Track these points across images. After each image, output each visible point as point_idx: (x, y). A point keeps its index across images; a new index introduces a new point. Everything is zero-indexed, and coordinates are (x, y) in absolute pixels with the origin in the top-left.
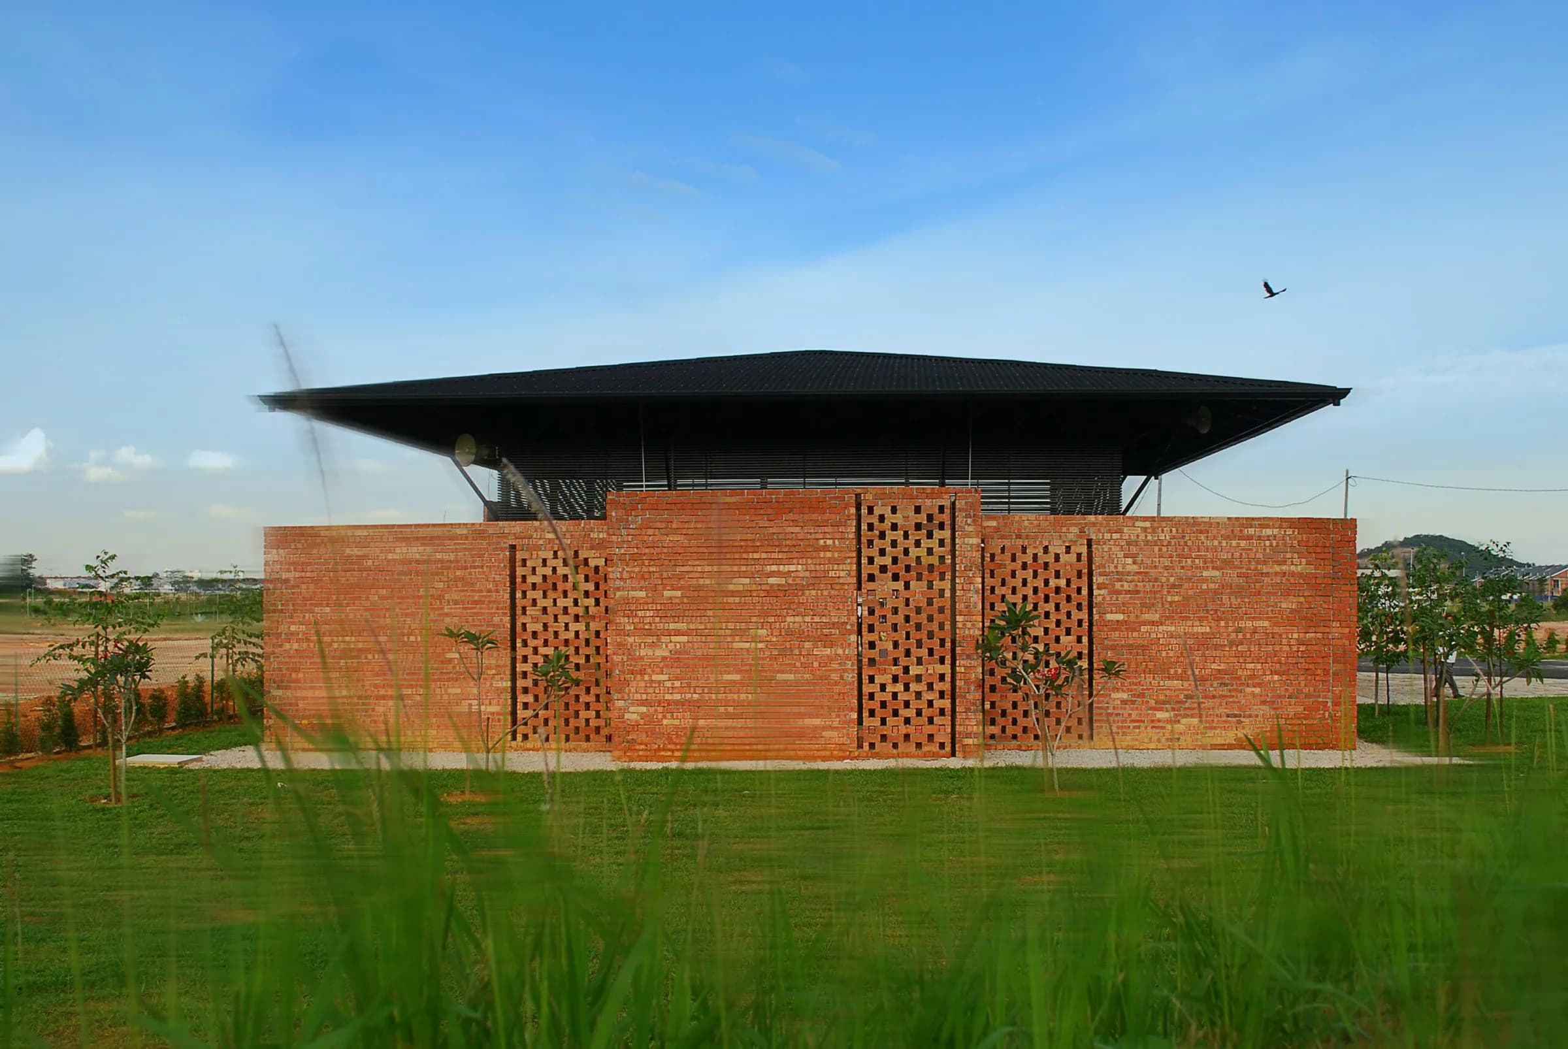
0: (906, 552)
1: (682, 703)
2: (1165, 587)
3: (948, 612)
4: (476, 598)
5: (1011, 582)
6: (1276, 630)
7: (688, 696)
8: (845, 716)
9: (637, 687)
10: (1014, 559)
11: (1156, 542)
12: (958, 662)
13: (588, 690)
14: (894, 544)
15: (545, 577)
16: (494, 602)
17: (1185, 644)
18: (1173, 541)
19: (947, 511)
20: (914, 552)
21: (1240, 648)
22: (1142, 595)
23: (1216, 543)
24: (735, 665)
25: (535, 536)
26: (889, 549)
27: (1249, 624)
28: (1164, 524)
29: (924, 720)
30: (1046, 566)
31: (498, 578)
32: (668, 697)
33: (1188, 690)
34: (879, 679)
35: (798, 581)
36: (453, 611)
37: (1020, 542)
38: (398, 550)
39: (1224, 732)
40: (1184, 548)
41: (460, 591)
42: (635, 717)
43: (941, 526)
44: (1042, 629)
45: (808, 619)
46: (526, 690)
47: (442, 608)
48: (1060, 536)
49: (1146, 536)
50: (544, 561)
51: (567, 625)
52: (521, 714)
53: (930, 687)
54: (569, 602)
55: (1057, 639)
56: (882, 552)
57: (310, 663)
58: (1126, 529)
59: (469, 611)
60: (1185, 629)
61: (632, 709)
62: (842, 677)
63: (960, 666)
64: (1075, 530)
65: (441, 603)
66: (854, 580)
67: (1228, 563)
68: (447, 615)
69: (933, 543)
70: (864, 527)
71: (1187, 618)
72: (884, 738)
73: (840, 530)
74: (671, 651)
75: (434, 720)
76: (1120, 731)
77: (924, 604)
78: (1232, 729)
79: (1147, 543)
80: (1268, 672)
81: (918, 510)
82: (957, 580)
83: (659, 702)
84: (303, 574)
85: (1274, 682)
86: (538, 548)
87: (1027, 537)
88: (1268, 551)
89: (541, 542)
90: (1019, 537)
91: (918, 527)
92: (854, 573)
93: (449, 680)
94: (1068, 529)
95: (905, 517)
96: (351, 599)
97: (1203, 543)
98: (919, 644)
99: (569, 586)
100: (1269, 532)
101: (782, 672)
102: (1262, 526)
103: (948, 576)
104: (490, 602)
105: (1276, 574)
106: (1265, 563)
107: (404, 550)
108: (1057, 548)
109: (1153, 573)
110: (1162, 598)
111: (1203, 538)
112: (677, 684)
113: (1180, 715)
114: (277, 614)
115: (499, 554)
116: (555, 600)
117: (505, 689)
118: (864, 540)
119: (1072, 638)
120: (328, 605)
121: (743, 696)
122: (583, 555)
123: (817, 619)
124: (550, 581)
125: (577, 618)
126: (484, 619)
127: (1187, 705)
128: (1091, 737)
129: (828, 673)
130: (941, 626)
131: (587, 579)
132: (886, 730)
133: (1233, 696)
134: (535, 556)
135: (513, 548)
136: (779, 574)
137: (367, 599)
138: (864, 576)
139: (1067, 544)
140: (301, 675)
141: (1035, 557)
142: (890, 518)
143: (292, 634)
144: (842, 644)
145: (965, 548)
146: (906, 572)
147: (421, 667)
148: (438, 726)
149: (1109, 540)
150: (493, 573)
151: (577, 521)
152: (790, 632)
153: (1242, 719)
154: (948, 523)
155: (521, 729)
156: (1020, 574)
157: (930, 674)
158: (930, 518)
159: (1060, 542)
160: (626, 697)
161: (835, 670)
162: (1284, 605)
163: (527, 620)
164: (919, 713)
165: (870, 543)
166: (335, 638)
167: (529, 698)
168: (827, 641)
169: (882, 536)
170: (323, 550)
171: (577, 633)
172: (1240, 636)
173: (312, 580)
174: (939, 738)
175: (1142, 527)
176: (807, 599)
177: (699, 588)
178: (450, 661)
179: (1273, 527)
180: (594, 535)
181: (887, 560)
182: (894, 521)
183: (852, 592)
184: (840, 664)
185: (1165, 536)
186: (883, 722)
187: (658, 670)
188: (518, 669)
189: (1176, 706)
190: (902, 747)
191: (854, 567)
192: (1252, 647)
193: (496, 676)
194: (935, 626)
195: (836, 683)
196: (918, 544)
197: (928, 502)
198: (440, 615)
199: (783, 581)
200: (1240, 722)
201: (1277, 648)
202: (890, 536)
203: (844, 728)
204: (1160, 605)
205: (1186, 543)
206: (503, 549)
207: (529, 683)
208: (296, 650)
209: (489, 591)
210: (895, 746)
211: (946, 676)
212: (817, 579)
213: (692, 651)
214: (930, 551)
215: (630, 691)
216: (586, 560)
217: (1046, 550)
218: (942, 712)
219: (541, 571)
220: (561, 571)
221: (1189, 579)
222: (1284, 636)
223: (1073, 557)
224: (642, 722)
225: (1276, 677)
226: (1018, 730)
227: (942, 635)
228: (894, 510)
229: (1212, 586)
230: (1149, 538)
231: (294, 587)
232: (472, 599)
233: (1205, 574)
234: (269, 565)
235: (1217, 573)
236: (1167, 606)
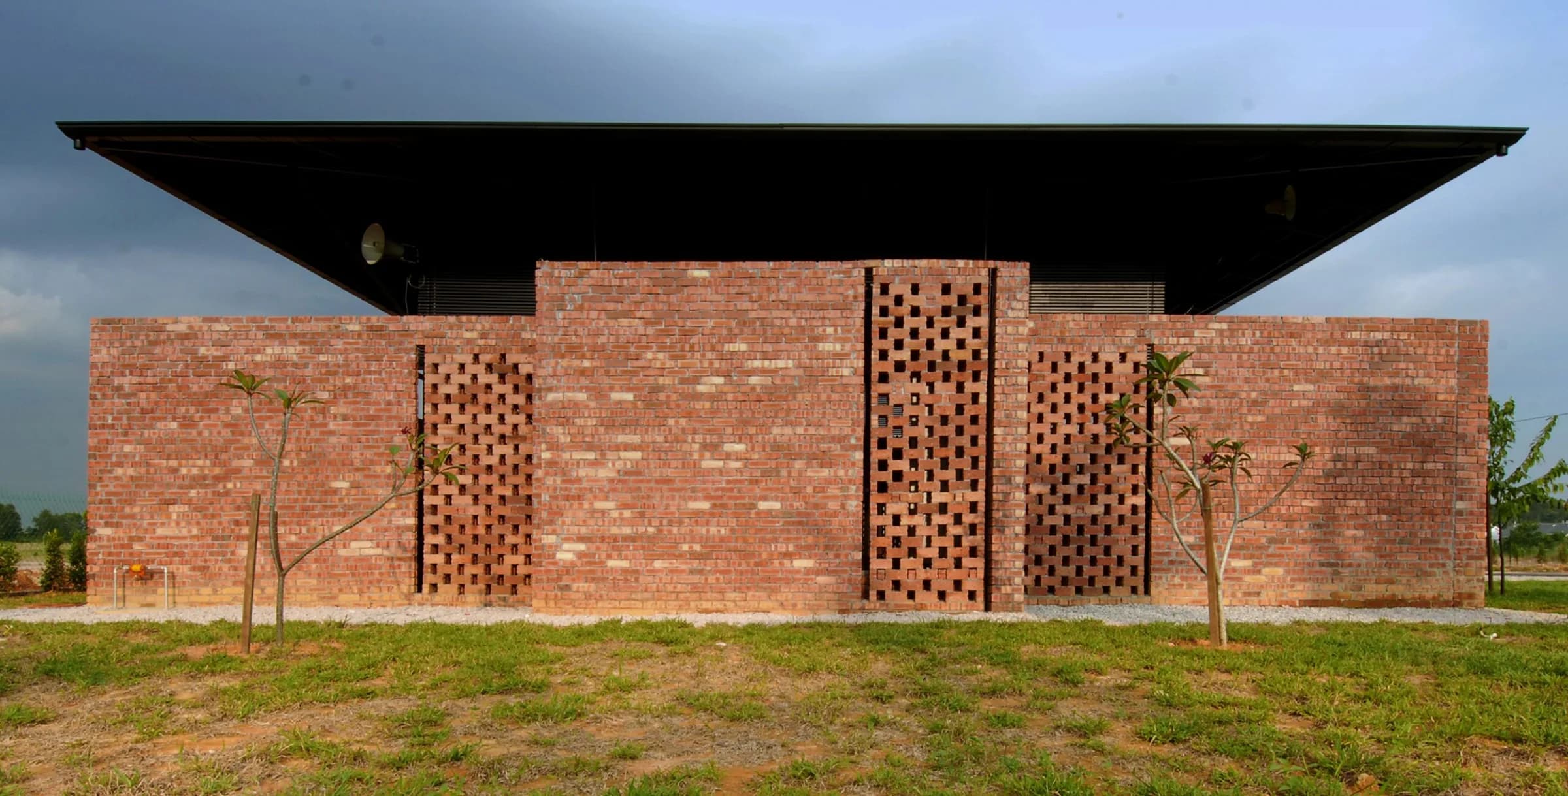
0: (930, 344)
1: (632, 539)
2: (1245, 404)
3: (983, 421)
4: (371, 412)
5: (1051, 398)
6: (1386, 458)
7: (642, 529)
8: (847, 556)
9: (572, 518)
10: (1054, 368)
11: (1234, 347)
12: (994, 487)
13: (516, 528)
14: (914, 333)
15: (462, 386)
16: (395, 417)
17: (1269, 475)
18: (1256, 348)
19: (985, 291)
20: (940, 345)
21: (1339, 481)
22: (1215, 414)
23: (1310, 349)
24: (704, 489)
25: (449, 335)
26: (907, 340)
27: (1351, 451)
28: (1245, 326)
29: (949, 562)
30: (1095, 377)
31: (400, 387)
32: (615, 530)
33: (1270, 532)
34: (892, 509)
35: (788, 381)
36: (340, 428)
37: (1063, 348)
38: (269, 351)
39: (1316, 585)
40: (1269, 356)
41: (350, 403)
42: (569, 556)
43: (977, 311)
44: (1089, 456)
45: (800, 430)
46: (435, 529)
47: (325, 425)
48: (1113, 340)
49: (1222, 341)
50: (462, 367)
51: (490, 447)
52: (428, 559)
53: (958, 519)
54: (492, 419)
55: (1108, 468)
56: (899, 345)
57: (150, 493)
58: (1197, 333)
59: (361, 429)
60: (1268, 457)
61: (566, 546)
62: (843, 506)
63: (997, 492)
64: (1133, 333)
65: (325, 417)
66: (861, 380)
67: (1323, 375)
68: (332, 433)
69: (966, 333)
70: (876, 311)
71: (1273, 443)
72: (897, 585)
73: (845, 315)
74: (619, 471)
75: (314, 566)
76: (1185, 583)
77: (951, 412)
78: (1327, 582)
79: (1222, 349)
80: (1374, 511)
81: (946, 290)
82: (996, 381)
83: (603, 539)
84: (141, 379)
85: (1381, 522)
86: (452, 350)
87: (1072, 342)
88: (1376, 359)
89: (457, 342)
90: (1061, 340)
91: (946, 311)
92: (861, 371)
93: (334, 515)
94: (1124, 333)
95: (930, 300)
96: (205, 411)
97: (1294, 349)
98: (945, 464)
99: (493, 398)
100: (1378, 336)
101: (765, 499)
102: (1370, 329)
103: (984, 376)
104: (390, 417)
105: (1387, 388)
106: (1372, 374)
107: (277, 350)
108: (1109, 355)
109: (1230, 387)
110: (1241, 418)
111: (1294, 343)
112: (627, 514)
113: (1261, 563)
114: (106, 431)
115: (402, 357)
116: (475, 416)
117: (408, 528)
118: (875, 329)
119: (1126, 468)
120: (174, 419)
121: (713, 530)
122: (511, 359)
123: (812, 430)
124: (468, 392)
125: (503, 438)
126: (382, 439)
127: (1271, 551)
128: (1147, 591)
129: (825, 501)
130: (974, 441)
131: (516, 389)
132: (900, 575)
133: (1329, 541)
134: (448, 360)
135: (421, 350)
136: (763, 371)
137: (228, 411)
138: (875, 375)
139: (1122, 351)
140: (136, 510)
141: (1081, 367)
142: (910, 300)
143: (126, 456)
144: (844, 463)
145: (1007, 339)
146: (929, 370)
147: (297, 499)
148: (319, 575)
149: (1175, 346)
150: (394, 380)
151: (504, 317)
152: (777, 447)
153: (1340, 570)
154: (985, 306)
155: (428, 578)
156: (1062, 388)
157: (959, 503)
158: (962, 300)
159: (1113, 348)
160: (559, 531)
161: (835, 497)
162: (1396, 428)
163: (438, 440)
164: (943, 552)
165: (883, 334)
166: (184, 462)
167: (440, 539)
168: (825, 459)
169: (899, 323)
170: (169, 349)
171: (503, 457)
172: (1339, 465)
173: (155, 388)
174: (968, 585)
175: (1217, 330)
176: (800, 405)
177: (656, 390)
178: (335, 491)
179: (1384, 330)
180: (526, 335)
181: (905, 355)
182: (915, 304)
183: (859, 396)
184: (841, 488)
185: (1246, 341)
186: (896, 564)
187: (601, 495)
188: (425, 503)
189: (1257, 553)
190: (921, 595)
191: (861, 363)
192: (1355, 479)
193: (396, 511)
194: (965, 441)
195: (835, 514)
196: (945, 334)
197: (960, 280)
198: (322, 433)
199: (768, 381)
200: (1336, 573)
201: (1386, 481)
202: (910, 322)
203: (845, 572)
204: (1238, 426)
205: (1272, 349)
206: (407, 351)
207: (439, 520)
208: (132, 477)
209: (389, 403)
210: (911, 595)
211: (979, 505)
212: (812, 377)
213: (646, 471)
214: (961, 344)
215: (564, 523)
216: (516, 366)
217: (1095, 358)
218: (973, 552)
219: (457, 379)
220: (483, 379)
221: (1275, 395)
222: (1395, 466)
223: (1128, 367)
224: (579, 563)
225: (1384, 517)
226: (1056, 581)
227: (975, 451)
228: (915, 289)
229: (1304, 403)
230: (1226, 342)
231: (127, 396)
232: (366, 414)
233: (1296, 388)
234: (97, 368)
235: (1310, 387)
236: (1247, 427)
